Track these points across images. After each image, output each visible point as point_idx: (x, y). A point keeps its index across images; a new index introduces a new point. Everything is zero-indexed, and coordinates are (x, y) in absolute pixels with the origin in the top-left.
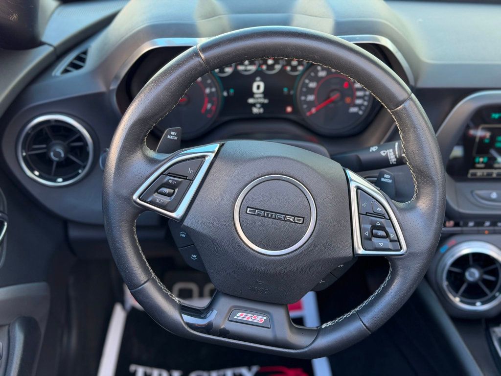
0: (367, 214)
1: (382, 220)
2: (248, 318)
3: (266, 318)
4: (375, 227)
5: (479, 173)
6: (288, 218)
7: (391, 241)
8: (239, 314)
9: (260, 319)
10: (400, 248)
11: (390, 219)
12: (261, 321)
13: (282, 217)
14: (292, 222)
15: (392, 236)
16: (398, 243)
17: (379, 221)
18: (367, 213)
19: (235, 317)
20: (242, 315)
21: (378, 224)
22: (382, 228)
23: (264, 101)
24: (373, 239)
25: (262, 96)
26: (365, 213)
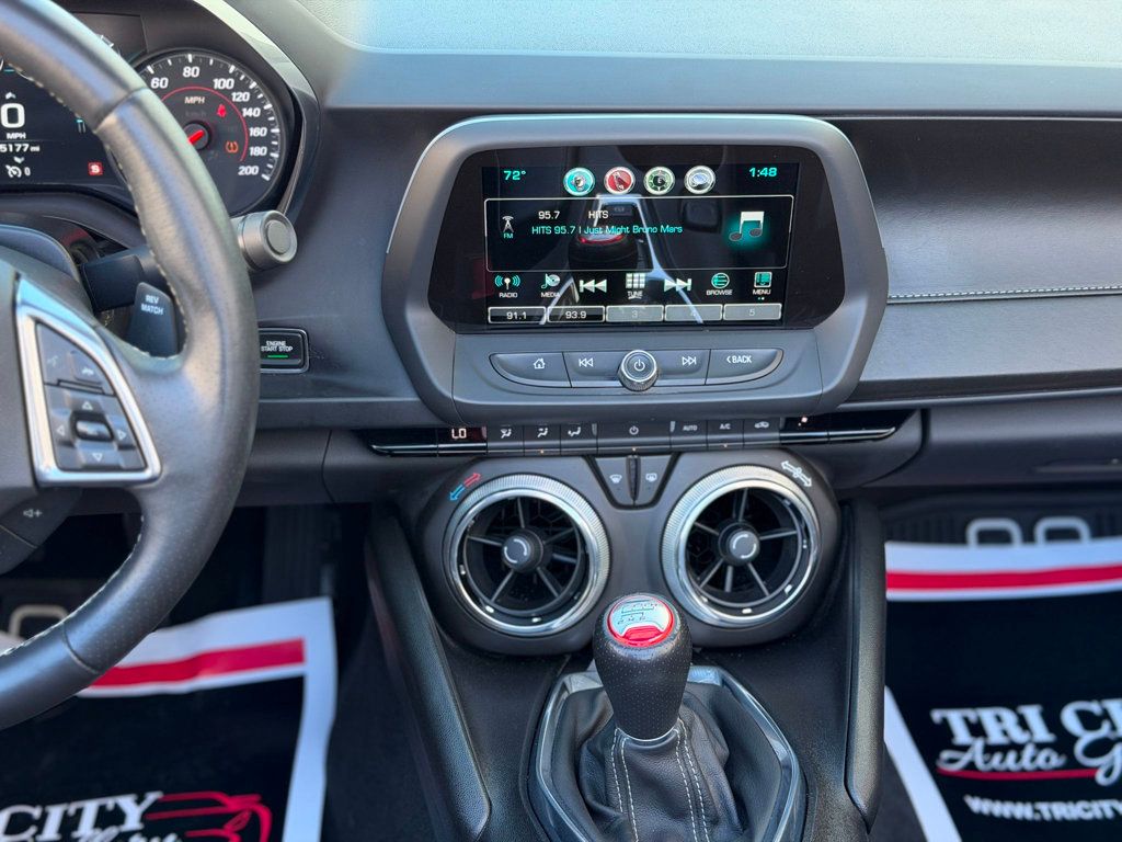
0: (61, 383)
1: (99, 398)
4: (79, 415)
5: (511, 312)
10: (143, 465)
11: (115, 395)
15: (123, 435)
16: (138, 451)
17: (89, 401)
18: (60, 381)
21: (87, 407)
22: (96, 417)
23: (29, 149)
24: (78, 442)
25: (23, 136)
26: (54, 381)
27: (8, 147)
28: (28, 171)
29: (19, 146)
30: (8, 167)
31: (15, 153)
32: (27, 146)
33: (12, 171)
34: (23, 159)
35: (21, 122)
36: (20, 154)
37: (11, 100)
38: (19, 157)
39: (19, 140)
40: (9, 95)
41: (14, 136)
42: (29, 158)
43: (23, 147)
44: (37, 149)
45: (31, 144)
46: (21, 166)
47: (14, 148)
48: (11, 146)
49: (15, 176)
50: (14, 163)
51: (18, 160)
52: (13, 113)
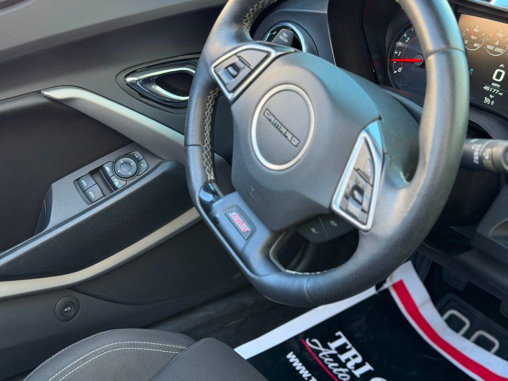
0: (359, 171)
1: (366, 184)
2: (238, 221)
3: (249, 230)
4: (356, 187)
6: (288, 134)
7: (363, 210)
8: (234, 214)
9: (244, 227)
10: (366, 223)
11: (372, 186)
12: (244, 230)
13: (284, 130)
14: (288, 140)
15: (365, 205)
16: (367, 215)
17: (362, 183)
18: (359, 169)
19: (230, 214)
20: (235, 215)
21: (360, 185)
22: (361, 192)
23: (498, 93)
24: (351, 199)
25: (499, 86)
26: (357, 168)
28: (492, 103)
29: (495, 90)
30: (486, 98)
31: (491, 93)
32: (498, 91)
33: (487, 100)
34: (493, 97)
35: (501, 80)
36: (493, 94)
37: (501, 68)
38: (493, 95)
39: (496, 87)
40: (501, 66)
41: (495, 85)
42: (496, 97)
43: (496, 91)
44: (501, 94)
45: (500, 92)
46: (492, 100)
47: (493, 90)
48: (491, 89)
49: (487, 103)
50: (489, 97)
51: (491, 96)
52: (499, 74)
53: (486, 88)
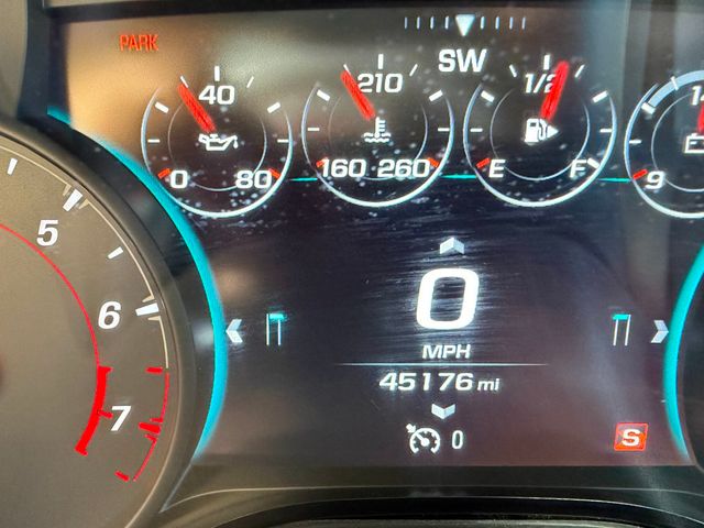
27: (420, 380)
28: (458, 440)
29: (450, 378)
30: (410, 428)
31: (435, 397)
33: (419, 437)
34: (451, 410)
35: (466, 317)
36: (448, 398)
37: (453, 260)
38: (445, 405)
39: (451, 363)
40: (447, 247)
41: (443, 351)
42: (470, 410)
44: (494, 386)
45: (481, 373)
46: (445, 428)
47: (437, 381)
48: (427, 376)
49: (425, 452)
50: (425, 419)
51: (439, 412)
52: (449, 292)
53: (394, 381)
